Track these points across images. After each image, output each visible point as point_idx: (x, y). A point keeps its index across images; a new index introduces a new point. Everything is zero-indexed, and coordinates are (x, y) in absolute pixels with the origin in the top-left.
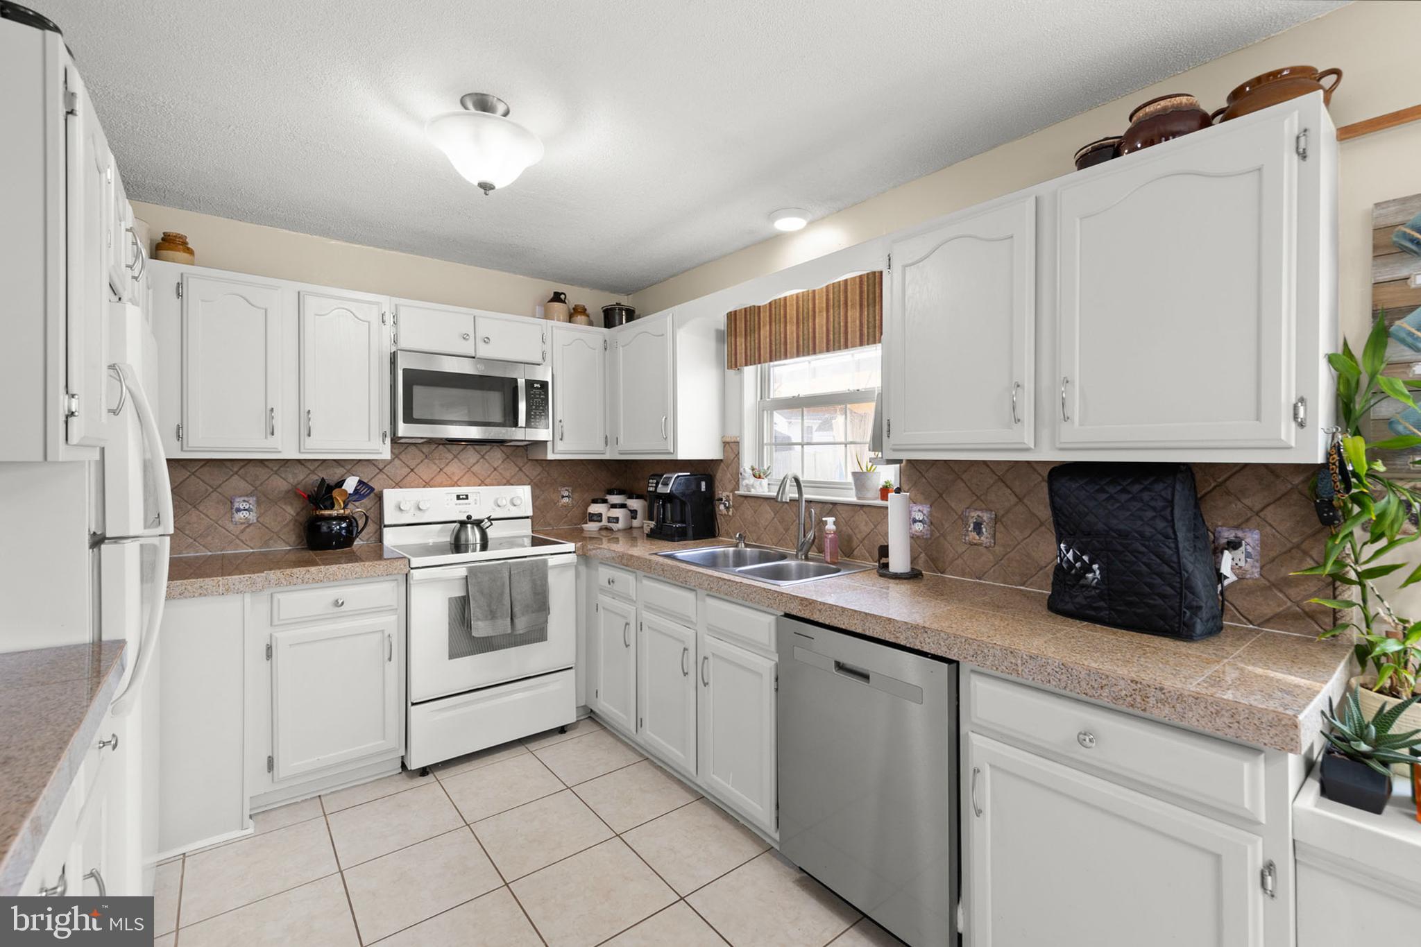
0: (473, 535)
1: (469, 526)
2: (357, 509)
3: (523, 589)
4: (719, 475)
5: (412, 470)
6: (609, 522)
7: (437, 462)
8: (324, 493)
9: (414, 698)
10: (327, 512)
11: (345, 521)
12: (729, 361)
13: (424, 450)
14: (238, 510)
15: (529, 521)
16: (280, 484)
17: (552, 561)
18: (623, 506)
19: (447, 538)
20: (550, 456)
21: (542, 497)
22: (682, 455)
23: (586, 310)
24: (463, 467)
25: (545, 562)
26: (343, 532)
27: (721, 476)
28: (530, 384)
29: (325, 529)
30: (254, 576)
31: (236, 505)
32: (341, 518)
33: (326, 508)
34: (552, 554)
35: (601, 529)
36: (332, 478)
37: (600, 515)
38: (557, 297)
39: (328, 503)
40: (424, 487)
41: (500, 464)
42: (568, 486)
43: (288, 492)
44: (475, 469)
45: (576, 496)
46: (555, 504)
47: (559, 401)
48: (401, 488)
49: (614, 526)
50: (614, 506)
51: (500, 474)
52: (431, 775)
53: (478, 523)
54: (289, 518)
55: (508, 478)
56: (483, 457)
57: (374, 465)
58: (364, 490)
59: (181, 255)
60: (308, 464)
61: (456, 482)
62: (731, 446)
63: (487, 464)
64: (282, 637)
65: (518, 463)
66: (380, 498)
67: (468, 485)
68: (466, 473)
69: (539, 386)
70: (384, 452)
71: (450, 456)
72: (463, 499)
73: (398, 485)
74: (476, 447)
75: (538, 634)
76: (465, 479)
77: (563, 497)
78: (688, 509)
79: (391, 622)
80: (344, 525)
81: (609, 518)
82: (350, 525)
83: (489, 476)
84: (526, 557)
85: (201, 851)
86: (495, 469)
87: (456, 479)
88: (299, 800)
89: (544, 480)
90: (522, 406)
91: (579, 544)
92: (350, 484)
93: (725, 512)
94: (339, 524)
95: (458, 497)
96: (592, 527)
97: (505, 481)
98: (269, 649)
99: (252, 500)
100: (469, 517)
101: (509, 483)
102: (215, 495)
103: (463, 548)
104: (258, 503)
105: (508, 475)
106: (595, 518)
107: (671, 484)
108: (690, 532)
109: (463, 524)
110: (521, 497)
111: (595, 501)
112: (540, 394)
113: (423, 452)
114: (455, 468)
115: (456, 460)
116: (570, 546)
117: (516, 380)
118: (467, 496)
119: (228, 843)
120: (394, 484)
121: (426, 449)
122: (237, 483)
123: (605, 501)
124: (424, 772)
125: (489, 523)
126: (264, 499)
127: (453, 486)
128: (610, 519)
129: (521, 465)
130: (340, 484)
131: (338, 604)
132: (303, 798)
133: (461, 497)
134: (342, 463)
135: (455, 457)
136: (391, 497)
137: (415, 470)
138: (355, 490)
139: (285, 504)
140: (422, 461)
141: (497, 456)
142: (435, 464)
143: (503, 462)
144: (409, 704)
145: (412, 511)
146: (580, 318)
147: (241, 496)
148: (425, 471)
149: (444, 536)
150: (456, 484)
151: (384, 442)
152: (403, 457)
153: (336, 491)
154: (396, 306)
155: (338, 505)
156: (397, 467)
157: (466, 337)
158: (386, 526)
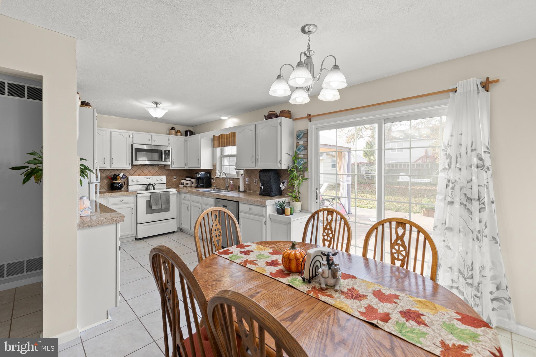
0: (151, 187)
1: (150, 185)
2: (123, 181)
3: (164, 199)
4: (212, 173)
5: (135, 172)
7: (141, 170)
8: (115, 177)
9: (139, 222)
10: (115, 182)
12: (214, 146)
15: (165, 184)
16: (104, 175)
17: (171, 193)
18: (190, 181)
19: (145, 188)
20: (171, 168)
21: (169, 178)
22: (202, 168)
23: (180, 132)
24: (148, 171)
25: (169, 193)
27: (213, 173)
28: (165, 151)
29: (115, 185)
30: (104, 194)
32: (119, 183)
33: (115, 181)
34: (171, 191)
35: (184, 186)
36: (117, 173)
37: (184, 183)
38: (173, 129)
39: (116, 179)
40: (138, 176)
41: (158, 171)
42: (176, 176)
43: (105, 177)
44: (151, 171)
45: (178, 178)
46: (172, 180)
47: (173, 155)
49: (187, 186)
50: (187, 181)
52: (142, 240)
53: (152, 185)
54: (106, 183)
56: (153, 168)
57: (127, 170)
58: (124, 176)
60: (110, 170)
62: (214, 166)
63: (154, 170)
66: (128, 177)
67: (149, 175)
69: (168, 151)
70: (130, 167)
71: (144, 169)
73: (132, 175)
75: (167, 209)
77: (174, 178)
78: (204, 180)
79: (133, 206)
80: (120, 185)
82: (121, 185)
83: (155, 173)
84: (164, 192)
87: (146, 174)
89: (169, 174)
90: (164, 156)
91: (178, 189)
92: (121, 175)
93: (213, 181)
95: (147, 178)
96: (182, 186)
100: (150, 183)
101: (160, 175)
103: (148, 190)
105: (159, 173)
106: (182, 184)
107: (200, 175)
108: (205, 186)
109: (148, 185)
110: (163, 178)
111: (182, 180)
112: (168, 153)
114: (146, 171)
116: (175, 189)
117: (162, 150)
118: (149, 178)
121: (139, 167)
123: (185, 179)
124: (140, 239)
125: (155, 185)
128: (186, 184)
129: (163, 170)
130: (119, 175)
131: (121, 201)
135: (146, 169)
136: (130, 178)
137: (137, 172)
139: (105, 180)
140: (138, 169)
141: (157, 168)
144: (137, 224)
145: (136, 181)
146: (179, 134)
148: (139, 172)
150: (146, 175)
151: (129, 165)
152: (133, 169)
153: (118, 177)
154: (133, 133)
155: (118, 180)
156: (132, 171)
157: (149, 140)
158: (130, 185)
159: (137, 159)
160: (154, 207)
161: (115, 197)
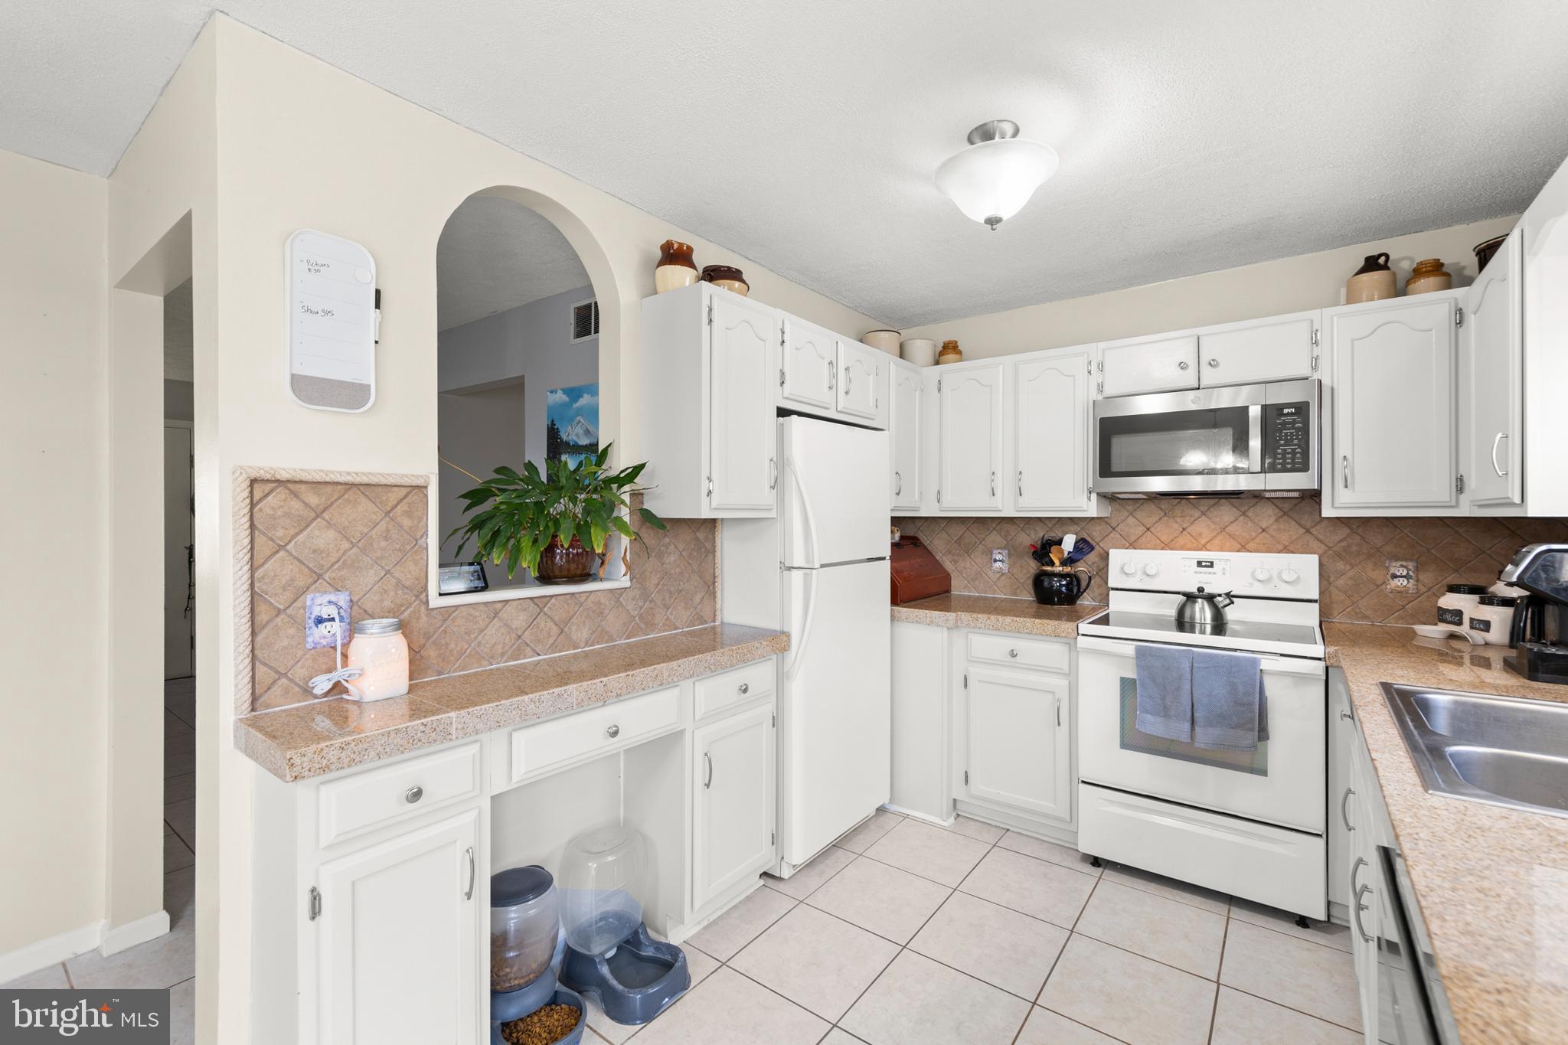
0: (1202, 613)
1: (1200, 600)
2: (1081, 568)
5: (1148, 529)
6: (1472, 627)
7: (1179, 520)
9: (1081, 774)
10: (1049, 568)
11: (1065, 579)
13: (1163, 507)
14: (995, 561)
16: (1025, 539)
19: (1172, 612)
20: (1327, 512)
21: (1351, 574)
23: (1442, 265)
24: (1213, 526)
26: (1064, 589)
28: (1272, 410)
29: (1046, 584)
31: (994, 556)
33: (1046, 564)
34: (1282, 655)
35: (1450, 638)
36: (1054, 534)
37: (1459, 613)
38: (1372, 264)
39: (1050, 560)
40: (1163, 549)
41: (1272, 525)
42: (1405, 560)
44: (1231, 529)
45: (1427, 577)
46: (1378, 586)
47: (1343, 427)
48: (1135, 549)
50: (1492, 601)
51: (1272, 536)
52: (1100, 870)
53: (1210, 598)
55: (1287, 544)
57: (1107, 523)
58: (1083, 546)
59: (951, 356)
60: (1047, 522)
61: (1204, 546)
63: (1250, 524)
64: (976, 672)
65: (1303, 522)
66: (1105, 557)
67: (1222, 550)
68: (1218, 534)
70: (1089, 509)
71: (1197, 514)
72: (1206, 566)
73: (1133, 545)
74: (1233, 500)
76: (1216, 541)
77: (1394, 576)
79: (1063, 687)
80: (1064, 583)
81: (1472, 620)
82: (1071, 583)
83: (1253, 539)
84: (1235, 650)
85: (915, 819)
86: (1264, 530)
87: (1203, 542)
88: (994, 823)
89: (1354, 548)
90: (1255, 443)
92: (1069, 543)
94: (1059, 581)
95: (1199, 564)
97: (1280, 547)
98: (966, 679)
99: (1005, 552)
100: (1203, 590)
101: (1286, 550)
102: (981, 546)
103: (1187, 626)
104: (1010, 555)
105: (1285, 538)
106: (1448, 617)
109: (1190, 597)
110: (1299, 571)
111: (1454, 589)
112: (1294, 422)
113: (1161, 509)
114: (1202, 527)
115: (1203, 517)
116: (1319, 649)
117: (1241, 409)
118: (1212, 563)
119: (931, 824)
120: (1128, 545)
122: (995, 538)
123: (1475, 590)
124: (1096, 862)
125: (1227, 601)
126: (1013, 552)
127: (1201, 550)
128: (1474, 623)
129: (1308, 525)
130: (1059, 542)
131: (1013, 655)
132: (998, 824)
133: (1204, 564)
134: (1076, 520)
135: (1203, 514)
136: (1118, 558)
137: (1151, 530)
138: (1075, 547)
139: (1028, 558)
140: (1160, 519)
142: (1176, 522)
143: (1276, 520)
144: (1076, 780)
145: (1139, 575)
146: (1424, 282)
147: (998, 549)
148: (1163, 531)
149: (1169, 608)
150: (1203, 548)
151: (1089, 499)
152: (1138, 514)
153: (1054, 548)
154: (1103, 351)
155: (1057, 562)
156: (1131, 525)
157: (1183, 366)
158: (1113, 589)
159: (1115, 468)
161: (988, 632)
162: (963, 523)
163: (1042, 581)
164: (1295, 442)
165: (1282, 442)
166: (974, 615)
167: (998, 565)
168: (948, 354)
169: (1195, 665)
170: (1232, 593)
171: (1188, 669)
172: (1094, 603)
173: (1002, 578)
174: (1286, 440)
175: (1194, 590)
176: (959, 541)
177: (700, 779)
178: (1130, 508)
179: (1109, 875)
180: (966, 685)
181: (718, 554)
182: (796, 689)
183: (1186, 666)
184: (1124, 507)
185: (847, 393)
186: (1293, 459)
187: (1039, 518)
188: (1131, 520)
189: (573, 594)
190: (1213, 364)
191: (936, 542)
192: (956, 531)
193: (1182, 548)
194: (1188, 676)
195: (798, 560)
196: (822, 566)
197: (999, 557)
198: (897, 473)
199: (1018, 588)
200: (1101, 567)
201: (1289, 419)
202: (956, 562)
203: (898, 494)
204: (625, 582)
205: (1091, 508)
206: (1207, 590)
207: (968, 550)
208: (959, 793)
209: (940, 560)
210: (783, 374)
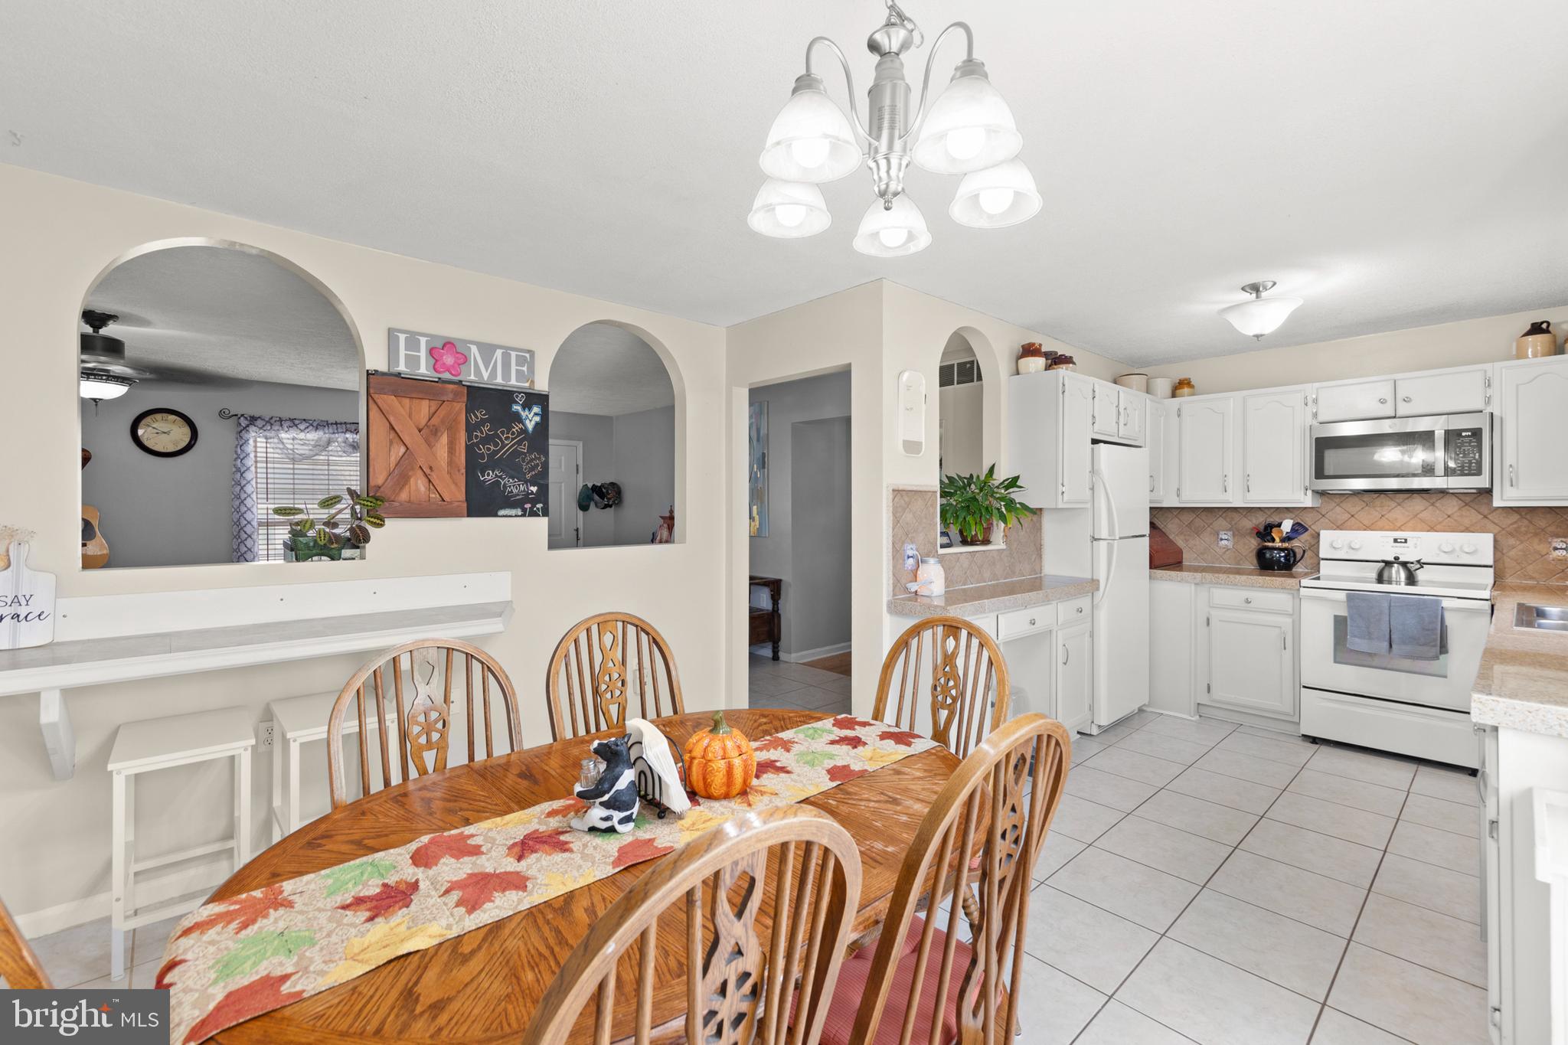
1: (1396, 565)
2: (1296, 544)
5: (1353, 516)
7: (1378, 509)
8: (1265, 532)
9: (1306, 681)
10: (1270, 544)
11: (1284, 552)
14: (1222, 539)
15: (1488, 569)
16: (1249, 523)
19: (1374, 575)
20: (1498, 503)
21: (1519, 547)
24: (1407, 513)
26: (1282, 559)
28: (1452, 433)
29: (1268, 555)
31: (1220, 536)
33: (1269, 541)
36: (1275, 519)
38: (1536, 329)
39: (1270, 538)
40: (1365, 530)
41: (1456, 512)
42: (1565, 537)
43: (1251, 530)
44: (1422, 515)
46: (1542, 556)
47: (1510, 445)
48: (1341, 530)
51: (1455, 520)
52: (1316, 745)
53: (1404, 564)
55: (1468, 526)
56: (1433, 504)
57: (1318, 511)
58: (1298, 529)
59: (1186, 390)
60: (1266, 511)
61: (1399, 527)
63: (1437, 512)
64: (1215, 615)
65: (1479, 510)
66: (1317, 536)
67: (1414, 530)
68: (1411, 519)
69: (1464, 434)
70: (1305, 501)
71: (1393, 504)
72: (1401, 542)
73: (1340, 527)
74: (1424, 496)
76: (1409, 524)
77: (1556, 549)
79: (1288, 623)
80: (1283, 554)
82: (1289, 555)
83: (1440, 523)
84: (1424, 595)
85: (1167, 715)
86: (1449, 516)
87: (1398, 524)
88: (1229, 721)
89: (1522, 528)
90: (1440, 456)
92: (1287, 525)
94: (1279, 554)
95: (1396, 541)
97: (1462, 528)
98: (1208, 620)
99: (1230, 533)
100: (1399, 558)
101: (1467, 530)
102: (1209, 529)
103: (1386, 580)
104: (1234, 535)
105: (1466, 522)
109: (1388, 564)
110: (1477, 545)
112: (1471, 442)
113: (1364, 501)
114: (1398, 514)
115: (1399, 507)
116: (1490, 594)
117: (1429, 432)
118: (1406, 540)
119: (1181, 719)
120: (1335, 527)
122: (1221, 522)
124: (1316, 740)
125: (1418, 566)
126: (1237, 533)
127: (1397, 530)
129: (1483, 512)
130: (1279, 525)
131: (1248, 601)
132: (1233, 721)
133: (1399, 540)
134: (1291, 510)
135: (1399, 504)
136: (1327, 537)
137: (1356, 516)
138: (1292, 529)
139: (1251, 537)
140: (1363, 508)
141: (1452, 506)
142: (1377, 511)
143: (1459, 509)
144: (1302, 686)
145: (1345, 549)
147: (1224, 530)
148: (1365, 516)
149: (1372, 571)
150: (1399, 529)
151: (1306, 494)
152: (1344, 505)
153: (1274, 530)
154: (1317, 389)
155: (1277, 540)
156: (1338, 512)
157: (1383, 401)
158: (1323, 559)
159: (1327, 473)
160: (1356, 643)
161: (1227, 586)
162: (1194, 512)
163: (1264, 554)
164: (1471, 455)
165: (1461, 455)
166: (1217, 575)
167: (1224, 542)
168: (1183, 388)
169: (1392, 604)
170: (1422, 561)
171: (1387, 607)
172: (1307, 570)
173: (1227, 553)
174: (1464, 454)
175: (1391, 558)
176: (1189, 525)
177: (1060, 661)
178: (1337, 500)
179: (1324, 749)
180: (1208, 624)
181: (1043, 531)
182: (1103, 616)
183: (1386, 605)
184: (1332, 500)
185: (1125, 425)
186: (1470, 467)
187: (1260, 508)
188: (1338, 509)
189: (984, 551)
190: (1407, 400)
191: (1170, 526)
192: (1187, 518)
193: (1381, 529)
194: (1387, 611)
195: (1104, 534)
196: (1121, 538)
197: (1224, 537)
198: (1151, 476)
199: (1241, 559)
200: (1313, 543)
201: (1467, 440)
202: (1187, 541)
203: (1152, 491)
204: (1003, 546)
205: (1308, 501)
206: (1402, 559)
207: (1198, 532)
208: (1204, 699)
209: (1173, 540)
210: (1094, 417)
